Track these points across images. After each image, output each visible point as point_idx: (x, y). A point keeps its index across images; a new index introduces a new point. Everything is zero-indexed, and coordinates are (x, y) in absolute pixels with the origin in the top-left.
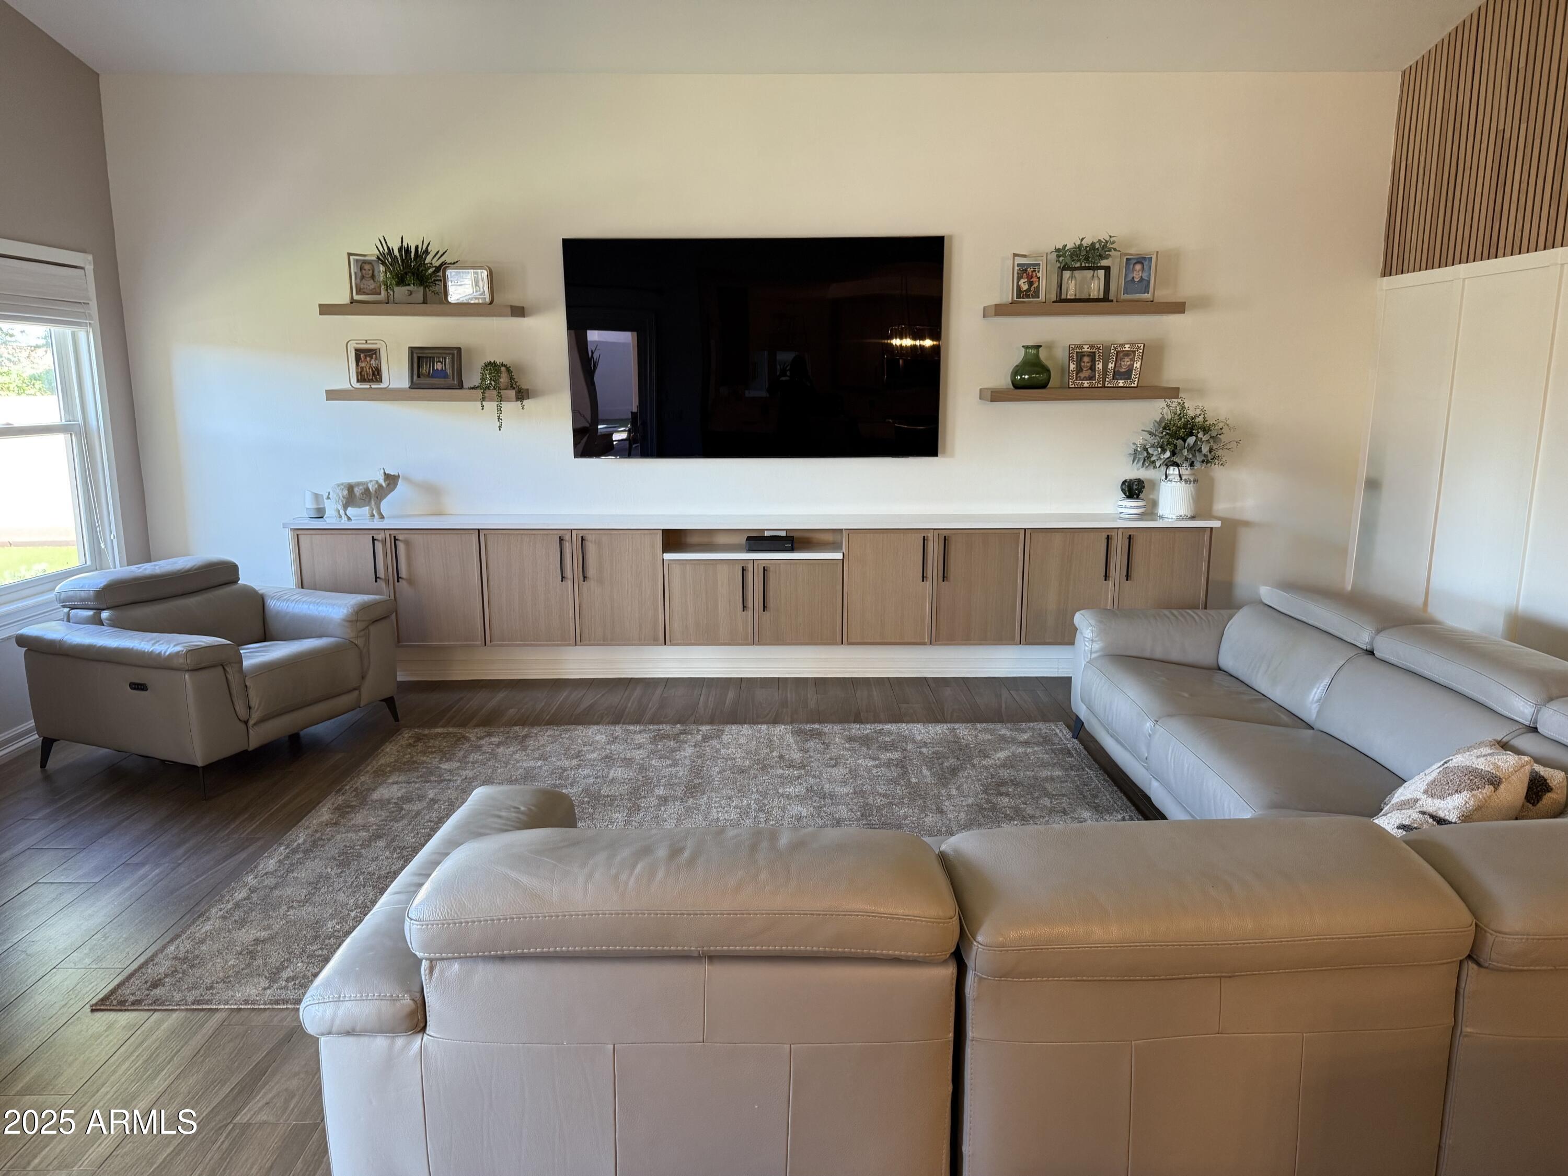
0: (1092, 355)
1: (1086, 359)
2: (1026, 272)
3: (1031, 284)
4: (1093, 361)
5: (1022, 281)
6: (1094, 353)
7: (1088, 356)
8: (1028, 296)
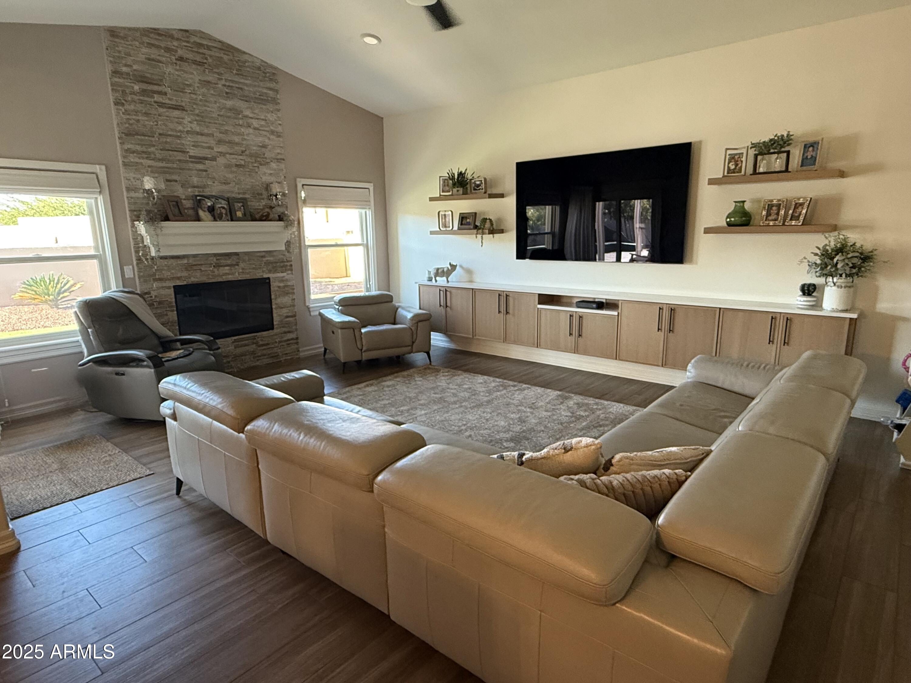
0: (779, 206)
1: (774, 208)
2: (735, 159)
3: (736, 165)
4: (779, 210)
5: (731, 164)
6: (780, 204)
7: (776, 206)
8: (734, 173)
